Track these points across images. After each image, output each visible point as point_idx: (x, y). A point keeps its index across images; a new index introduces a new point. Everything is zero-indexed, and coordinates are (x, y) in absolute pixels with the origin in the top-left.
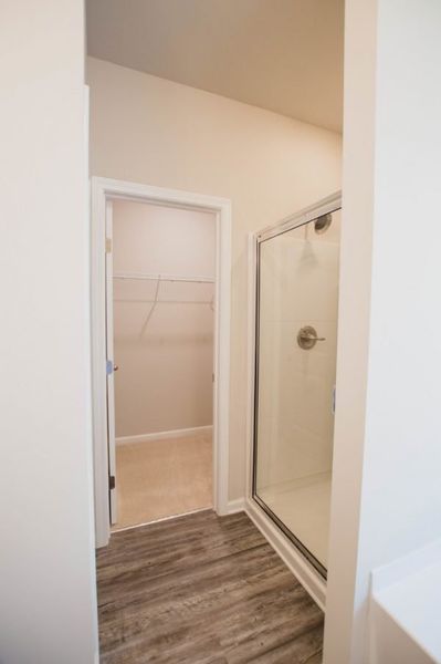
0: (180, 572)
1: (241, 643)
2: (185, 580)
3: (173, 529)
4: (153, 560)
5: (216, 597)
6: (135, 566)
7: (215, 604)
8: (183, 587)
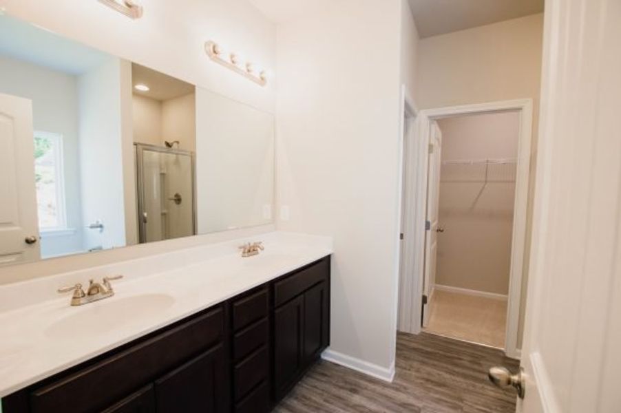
0: (457, 365)
1: (478, 409)
2: (457, 369)
3: (466, 347)
4: (441, 352)
5: (474, 386)
6: (429, 350)
7: (471, 388)
8: (454, 371)
